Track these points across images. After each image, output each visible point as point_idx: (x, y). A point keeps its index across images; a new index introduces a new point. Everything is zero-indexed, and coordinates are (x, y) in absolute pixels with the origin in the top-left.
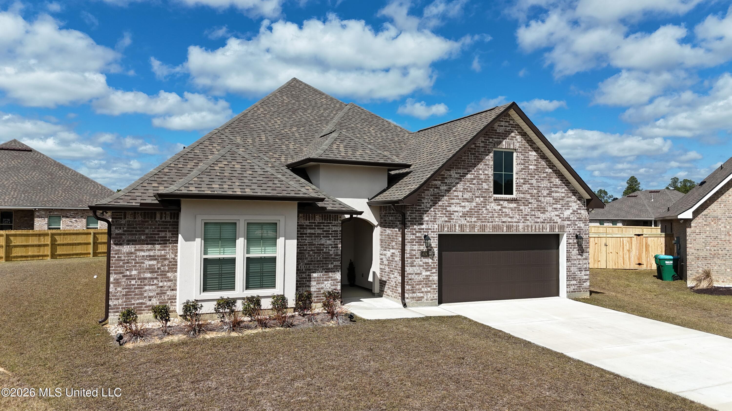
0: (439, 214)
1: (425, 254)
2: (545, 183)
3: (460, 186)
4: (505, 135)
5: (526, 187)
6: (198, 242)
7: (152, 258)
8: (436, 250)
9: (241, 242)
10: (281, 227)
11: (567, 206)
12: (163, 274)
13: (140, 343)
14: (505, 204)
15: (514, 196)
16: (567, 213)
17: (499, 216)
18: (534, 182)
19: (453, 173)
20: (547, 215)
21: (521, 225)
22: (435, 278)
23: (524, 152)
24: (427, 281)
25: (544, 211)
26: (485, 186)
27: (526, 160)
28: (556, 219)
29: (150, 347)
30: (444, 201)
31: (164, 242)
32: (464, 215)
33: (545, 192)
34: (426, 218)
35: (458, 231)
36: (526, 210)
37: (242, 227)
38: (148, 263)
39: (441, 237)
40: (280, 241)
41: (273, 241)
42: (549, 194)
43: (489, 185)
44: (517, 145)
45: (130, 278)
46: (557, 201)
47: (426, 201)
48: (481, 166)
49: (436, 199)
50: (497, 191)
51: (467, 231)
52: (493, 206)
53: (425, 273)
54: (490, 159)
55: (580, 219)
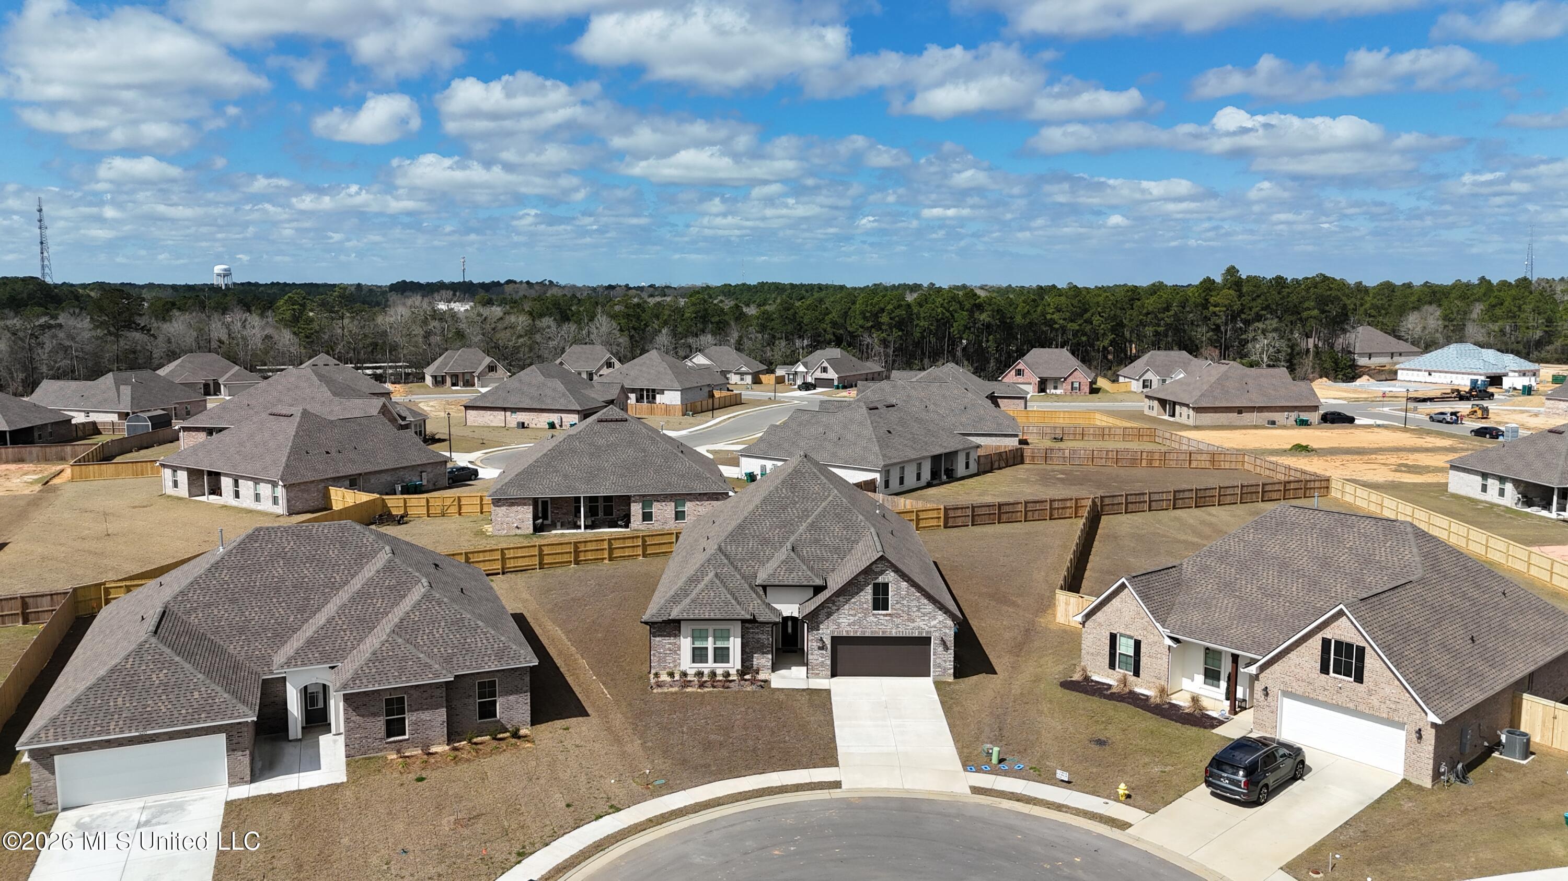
0: (831, 624)
1: (821, 648)
2: (915, 603)
3: (846, 607)
4: (882, 572)
5: (898, 606)
6: (689, 639)
7: (670, 644)
8: (829, 647)
9: (710, 639)
10: (732, 632)
11: (934, 618)
12: (675, 652)
13: (660, 690)
14: (882, 617)
15: (889, 612)
16: (933, 623)
17: (877, 625)
18: (905, 602)
19: (841, 599)
20: (916, 624)
21: (894, 631)
22: (829, 662)
23: (897, 583)
24: (822, 664)
25: (914, 621)
26: (865, 606)
27: (899, 588)
28: (923, 627)
29: (662, 693)
30: (835, 616)
31: (675, 636)
32: (849, 625)
33: (915, 609)
34: (821, 626)
35: (845, 634)
36: (899, 621)
37: (711, 632)
38: (667, 646)
39: (833, 638)
40: (732, 639)
41: (728, 638)
42: (918, 610)
43: (870, 605)
44: (891, 579)
45: (660, 653)
46: (924, 615)
47: (822, 616)
48: (862, 593)
49: (829, 615)
50: (876, 608)
51: (852, 635)
52: (872, 618)
53: (820, 659)
54: (869, 589)
55: (945, 627)
